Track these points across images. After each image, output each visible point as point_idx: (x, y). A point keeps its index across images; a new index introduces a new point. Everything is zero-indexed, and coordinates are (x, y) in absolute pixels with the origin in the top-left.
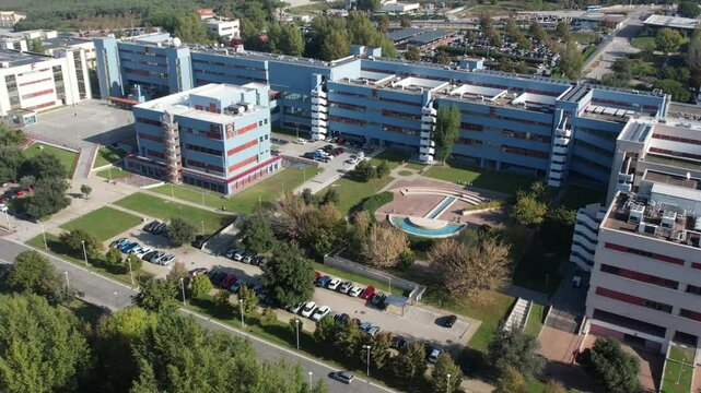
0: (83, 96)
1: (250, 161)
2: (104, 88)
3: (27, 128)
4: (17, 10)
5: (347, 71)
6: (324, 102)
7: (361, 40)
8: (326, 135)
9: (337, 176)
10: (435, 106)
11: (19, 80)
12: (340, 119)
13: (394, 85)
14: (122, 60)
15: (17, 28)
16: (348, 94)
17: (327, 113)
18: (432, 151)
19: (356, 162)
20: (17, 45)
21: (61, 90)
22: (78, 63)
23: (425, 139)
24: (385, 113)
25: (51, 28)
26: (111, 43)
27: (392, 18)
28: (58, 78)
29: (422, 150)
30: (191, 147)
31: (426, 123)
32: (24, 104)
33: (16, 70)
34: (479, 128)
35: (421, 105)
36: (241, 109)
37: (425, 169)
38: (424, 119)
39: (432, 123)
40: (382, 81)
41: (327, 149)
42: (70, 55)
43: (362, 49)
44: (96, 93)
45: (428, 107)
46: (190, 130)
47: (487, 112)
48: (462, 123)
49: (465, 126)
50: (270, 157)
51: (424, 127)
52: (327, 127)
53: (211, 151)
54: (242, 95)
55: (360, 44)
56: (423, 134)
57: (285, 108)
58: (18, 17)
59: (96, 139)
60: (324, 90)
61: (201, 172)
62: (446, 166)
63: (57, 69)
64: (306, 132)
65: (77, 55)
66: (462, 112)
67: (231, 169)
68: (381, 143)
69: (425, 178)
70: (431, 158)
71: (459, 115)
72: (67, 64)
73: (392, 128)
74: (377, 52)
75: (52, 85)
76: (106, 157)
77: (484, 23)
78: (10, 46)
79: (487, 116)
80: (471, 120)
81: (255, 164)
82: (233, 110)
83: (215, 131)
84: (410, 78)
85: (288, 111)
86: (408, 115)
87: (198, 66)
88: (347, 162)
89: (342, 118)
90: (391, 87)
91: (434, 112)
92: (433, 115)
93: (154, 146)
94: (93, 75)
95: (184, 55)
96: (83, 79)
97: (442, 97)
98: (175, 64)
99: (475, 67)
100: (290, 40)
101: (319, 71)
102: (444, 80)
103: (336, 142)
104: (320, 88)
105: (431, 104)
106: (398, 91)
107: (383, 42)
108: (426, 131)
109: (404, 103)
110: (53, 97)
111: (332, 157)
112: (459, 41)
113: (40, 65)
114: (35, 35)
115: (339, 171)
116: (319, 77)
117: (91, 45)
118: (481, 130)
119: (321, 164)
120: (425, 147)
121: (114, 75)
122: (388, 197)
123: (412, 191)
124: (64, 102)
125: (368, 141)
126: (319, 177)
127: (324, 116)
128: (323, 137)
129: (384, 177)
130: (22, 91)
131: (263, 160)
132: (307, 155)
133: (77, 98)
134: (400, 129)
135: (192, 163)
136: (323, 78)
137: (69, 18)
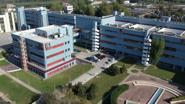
1: (60, 61)
2: (19, 27)
5: (109, 21)
6: (98, 34)
7: (116, 9)
8: (99, 49)
9: (100, 71)
10: (151, 38)
12: (105, 42)
13: (130, 27)
14: (26, 16)
16: (109, 31)
17: (99, 39)
18: (148, 59)
19: (110, 64)
21: (3, 27)
22: (10, 17)
23: (145, 54)
24: (125, 40)
26: (21, 10)
27: (128, 7)
28: (2, 22)
29: (143, 59)
30: (32, 53)
31: (146, 46)
34: (174, 50)
35: (143, 37)
36: (56, 36)
37: (145, 69)
38: (145, 44)
39: (149, 46)
40: (124, 25)
41: (98, 56)
42: (7, 14)
43: (116, 12)
44: (17, 29)
45: (147, 38)
46: (31, 46)
47: (180, 42)
48: (165, 47)
49: (167, 48)
50: (71, 58)
51: (145, 48)
52: (99, 45)
53: (39, 56)
54: (59, 29)
55: (115, 11)
56: (144, 51)
57: (82, 36)
58: (13, 6)
60: (98, 29)
62: (155, 68)
63: (1, 19)
64: (90, 47)
65: (10, 14)
66: (166, 41)
67: (49, 65)
68: (123, 54)
69: (145, 74)
70: (147, 63)
71: (164, 43)
72: (6, 17)
73: (128, 47)
74: (123, 14)
76: (4, 54)
77: (161, 8)
79: (179, 44)
80: (170, 45)
81: (62, 62)
82: (52, 37)
83: (40, 46)
84: (137, 25)
85: (83, 38)
86: (137, 42)
88: (106, 63)
89: (106, 41)
90: (129, 28)
91: (150, 40)
92: (150, 42)
96: (12, 23)
97: (154, 33)
98: (40, 17)
99: (168, 20)
100: (90, 11)
102: (153, 25)
103: (103, 52)
104: (96, 28)
105: (149, 37)
106: (132, 30)
107: (125, 10)
108: (145, 50)
109: (135, 35)
111: (99, 60)
112: (152, 14)
115: (102, 68)
116: (96, 23)
118: (175, 51)
119: (94, 64)
120: (144, 57)
122: (126, 87)
123: (139, 83)
124: (5, 31)
125: (117, 52)
126: (91, 71)
127: (98, 41)
128: (97, 50)
129: (124, 73)
131: (67, 60)
132: (88, 59)
133: (10, 30)
134: (132, 48)
135: (33, 61)
136: (98, 24)
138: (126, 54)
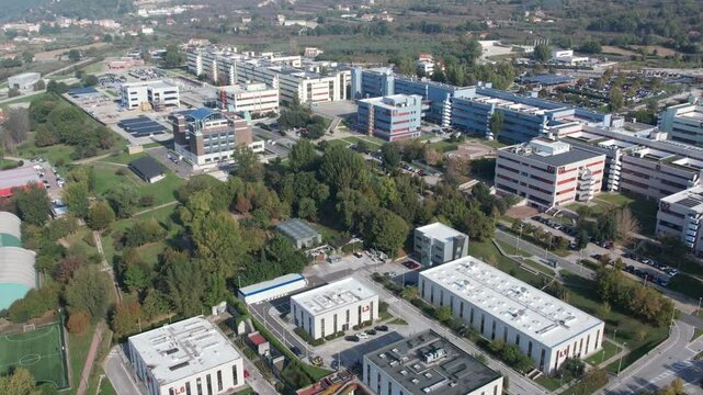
0: (342, 98)
1: (405, 129)
2: (353, 94)
3: (313, 108)
4: (319, 48)
6: (449, 107)
9: (441, 140)
11: (313, 86)
12: (457, 116)
14: (363, 80)
15: (317, 59)
16: (462, 104)
17: (451, 113)
20: (315, 69)
21: (331, 93)
22: (342, 81)
25: (335, 61)
26: (358, 72)
28: (331, 87)
29: (488, 133)
30: (378, 120)
31: (488, 120)
32: (313, 98)
33: (312, 81)
36: (403, 105)
37: (487, 142)
38: (488, 117)
40: (482, 98)
41: (445, 130)
42: (339, 76)
43: (480, 83)
44: (348, 97)
45: (490, 112)
46: (379, 112)
48: (505, 121)
50: (415, 130)
52: (450, 120)
53: (386, 122)
54: (407, 99)
57: (433, 109)
58: (318, 52)
59: (341, 116)
60: (451, 101)
61: (381, 132)
62: (496, 141)
63: (331, 83)
64: (440, 122)
65: (342, 76)
66: (505, 115)
67: (393, 131)
68: (474, 130)
69: (481, 145)
70: (491, 138)
72: (336, 80)
75: (327, 90)
76: (344, 123)
78: (312, 69)
81: (406, 131)
82: (400, 105)
83: (388, 113)
87: (398, 86)
91: (492, 114)
92: (491, 116)
93: (363, 119)
94: (349, 88)
95: (390, 80)
96: (343, 89)
98: (385, 83)
101: (448, 91)
103: (454, 128)
104: (448, 100)
105: (493, 110)
109: (483, 109)
110: (327, 96)
113: (323, 80)
114: (325, 64)
116: (449, 95)
117: (349, 72)
121: (358, 88)
122: (456, 148)
123: (470, 148)
124: (332, 99)
127: (449, 115)
128: (448, 125)
129: (461, 142)
130: (314, 92)
131: (411, 130)
132: (433, 131)
133: (339, 99)
135: (380, 128)
136: (451, 95)
137: (348, 53)
138: (477, 130)
